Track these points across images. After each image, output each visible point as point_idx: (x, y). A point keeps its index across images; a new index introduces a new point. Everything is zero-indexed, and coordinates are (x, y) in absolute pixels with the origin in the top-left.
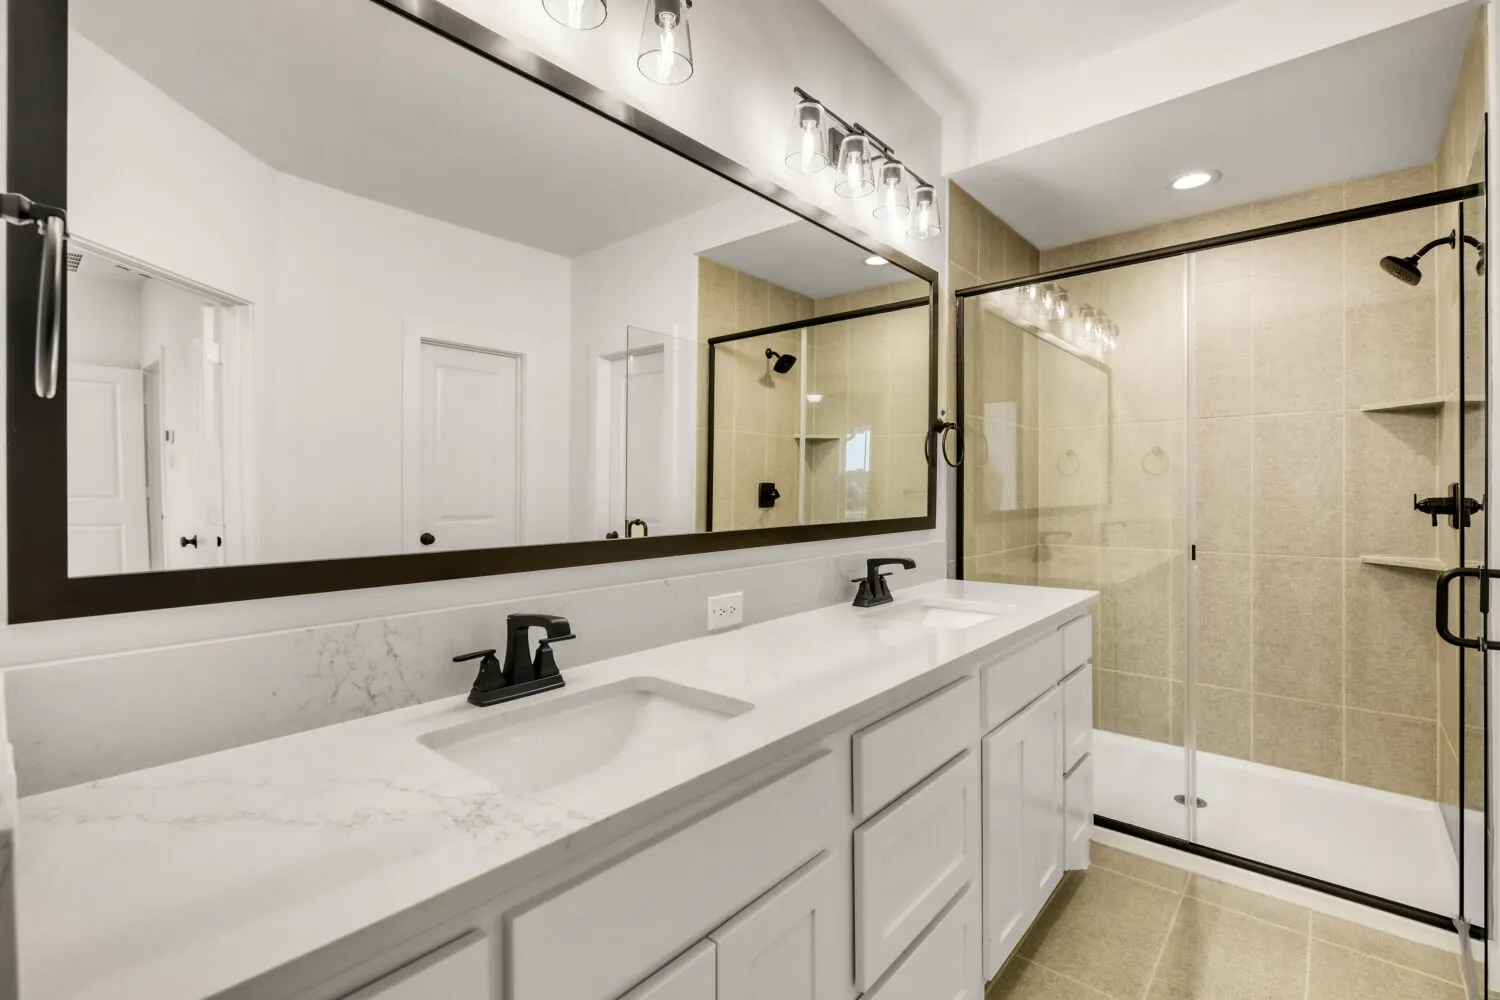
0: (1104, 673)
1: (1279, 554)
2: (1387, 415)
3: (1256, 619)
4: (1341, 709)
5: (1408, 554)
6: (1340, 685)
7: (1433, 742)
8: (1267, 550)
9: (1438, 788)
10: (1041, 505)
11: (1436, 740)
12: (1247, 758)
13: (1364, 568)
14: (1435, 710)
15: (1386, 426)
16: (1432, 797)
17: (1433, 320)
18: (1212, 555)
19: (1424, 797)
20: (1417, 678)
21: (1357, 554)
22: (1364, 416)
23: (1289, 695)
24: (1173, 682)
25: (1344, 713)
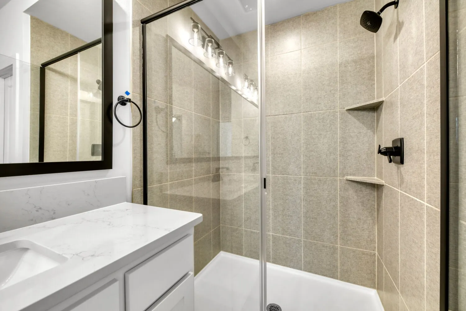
0: (246, 231)
1: (313, 176)
2: (356, 112)
3: (304, 206)
4: (338, 247)
5: (364, 175)
6: (337, 236)
7: (374, 262)
8: (308, 175)
9: (376, 283)
10: (221, 156)
11: (375, 261)
12: (300, 269)
13: (347, 182)
14: (375, 248)
15: (355, 117)
16: (374, 287)
17: (374, 67)
18: (287, 177)
19: (370, 287)
20: (368, 233)
21: (344, 176)
22: (346, 112)
23: (317, 241)
24: (272, 235)
25: (339, 248)
